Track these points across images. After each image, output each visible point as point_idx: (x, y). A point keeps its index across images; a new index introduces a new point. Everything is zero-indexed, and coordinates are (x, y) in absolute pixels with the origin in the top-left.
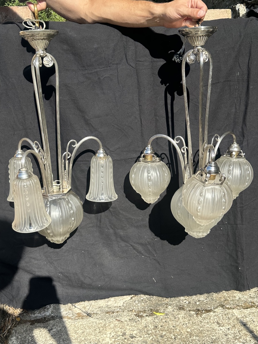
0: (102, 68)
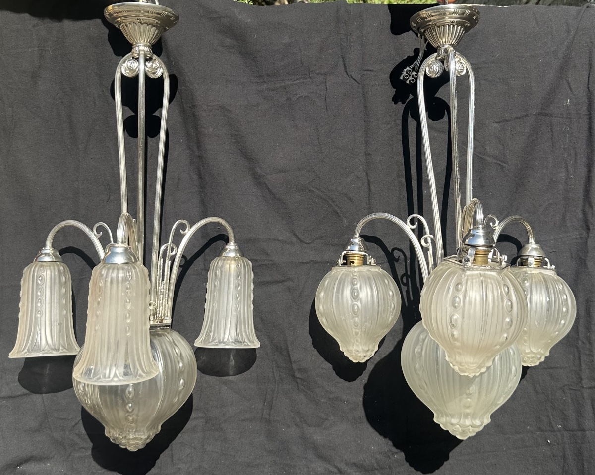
0: (295, 81)
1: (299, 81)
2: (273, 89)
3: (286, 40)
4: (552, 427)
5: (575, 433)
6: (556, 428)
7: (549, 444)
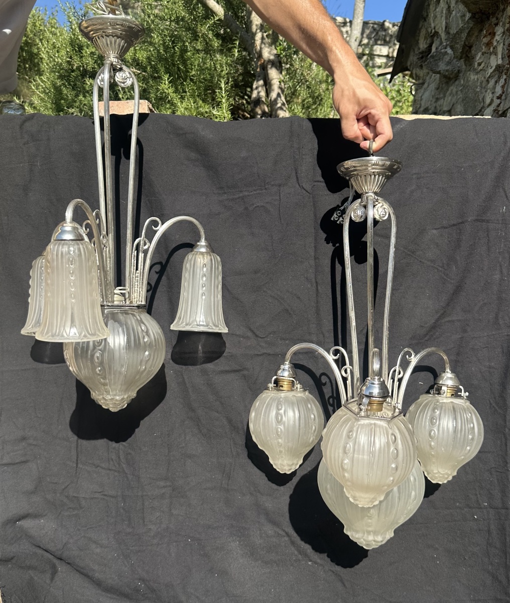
0: (252, 192)
1: (255, 192)
2: (233, 200)
3: (244, 154)
4: (480, 505)
5: (500, 510)
6: (482, 506)
7: (476, 520)
